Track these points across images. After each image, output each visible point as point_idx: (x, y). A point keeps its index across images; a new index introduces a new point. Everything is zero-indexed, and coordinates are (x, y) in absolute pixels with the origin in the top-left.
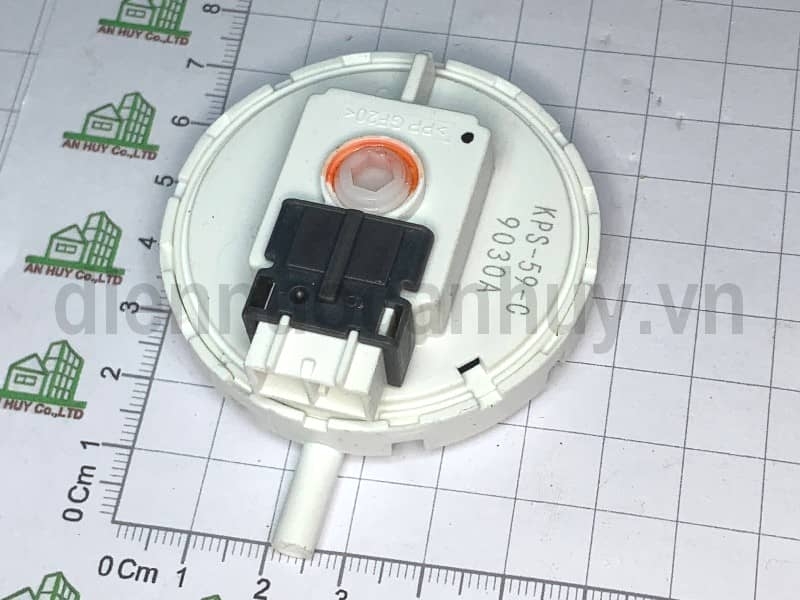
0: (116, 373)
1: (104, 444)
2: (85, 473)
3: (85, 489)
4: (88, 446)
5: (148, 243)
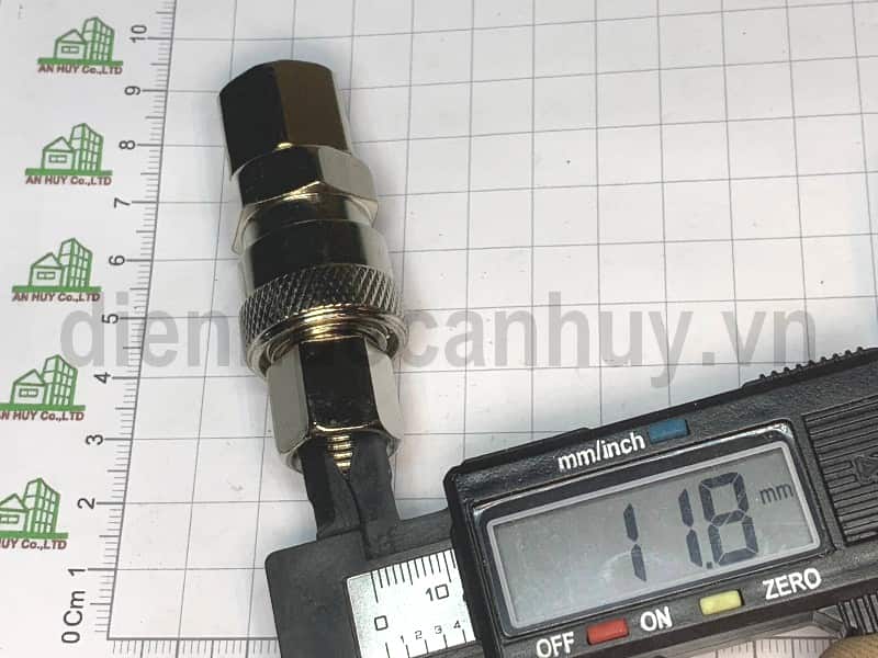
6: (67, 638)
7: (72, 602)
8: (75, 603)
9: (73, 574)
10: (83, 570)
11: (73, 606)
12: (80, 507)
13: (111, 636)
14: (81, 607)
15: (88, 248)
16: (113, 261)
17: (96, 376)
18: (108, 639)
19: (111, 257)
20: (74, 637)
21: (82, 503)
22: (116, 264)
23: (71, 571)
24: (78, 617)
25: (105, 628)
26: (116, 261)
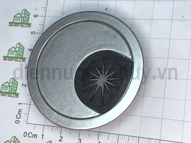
0: (25, 85)
1: (24, 104)
2: (20, 111)
3: (20, 115)
4: (20, 104)
5: (30, 50)
6: (17, 122)
7: (19, 112)
8: (19, 113)
9: (19, 105)
10: (22, 104)
11: (19, 114)
12: (22, 86)
13: (27, 122)
14: (21, 114)
15: (29, 12)
16: (35, 16)
17: (29, 50)
18: (27, 123)
19: (34, 15)
20: (18, 122)
21: (23, 85)
22: (36, 17)
23: (19, 104)
24: (20, 116)
25: (26, 120)
26: (36, 16)
